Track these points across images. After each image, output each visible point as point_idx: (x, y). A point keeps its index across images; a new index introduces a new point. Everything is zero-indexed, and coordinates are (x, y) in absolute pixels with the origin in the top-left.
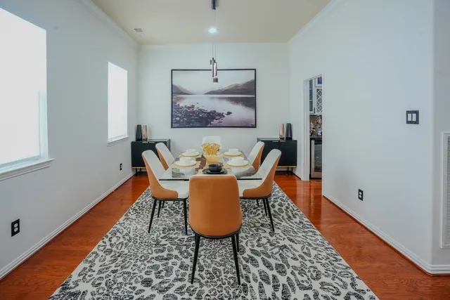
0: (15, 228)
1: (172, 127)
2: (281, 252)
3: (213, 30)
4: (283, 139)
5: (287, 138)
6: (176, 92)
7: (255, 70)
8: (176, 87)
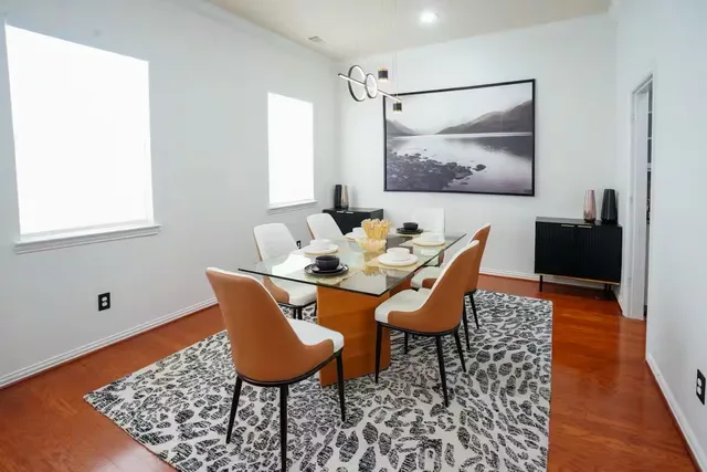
0: (104, 302)
1: (386, 190)
2: (418, 451)
3: (428, 17)
4: (592, 221)
5: (604, 220)
6: (391, 132)
7: (533, 81)
8: (391, 124)
